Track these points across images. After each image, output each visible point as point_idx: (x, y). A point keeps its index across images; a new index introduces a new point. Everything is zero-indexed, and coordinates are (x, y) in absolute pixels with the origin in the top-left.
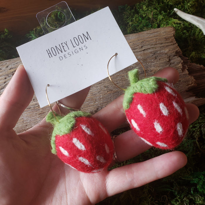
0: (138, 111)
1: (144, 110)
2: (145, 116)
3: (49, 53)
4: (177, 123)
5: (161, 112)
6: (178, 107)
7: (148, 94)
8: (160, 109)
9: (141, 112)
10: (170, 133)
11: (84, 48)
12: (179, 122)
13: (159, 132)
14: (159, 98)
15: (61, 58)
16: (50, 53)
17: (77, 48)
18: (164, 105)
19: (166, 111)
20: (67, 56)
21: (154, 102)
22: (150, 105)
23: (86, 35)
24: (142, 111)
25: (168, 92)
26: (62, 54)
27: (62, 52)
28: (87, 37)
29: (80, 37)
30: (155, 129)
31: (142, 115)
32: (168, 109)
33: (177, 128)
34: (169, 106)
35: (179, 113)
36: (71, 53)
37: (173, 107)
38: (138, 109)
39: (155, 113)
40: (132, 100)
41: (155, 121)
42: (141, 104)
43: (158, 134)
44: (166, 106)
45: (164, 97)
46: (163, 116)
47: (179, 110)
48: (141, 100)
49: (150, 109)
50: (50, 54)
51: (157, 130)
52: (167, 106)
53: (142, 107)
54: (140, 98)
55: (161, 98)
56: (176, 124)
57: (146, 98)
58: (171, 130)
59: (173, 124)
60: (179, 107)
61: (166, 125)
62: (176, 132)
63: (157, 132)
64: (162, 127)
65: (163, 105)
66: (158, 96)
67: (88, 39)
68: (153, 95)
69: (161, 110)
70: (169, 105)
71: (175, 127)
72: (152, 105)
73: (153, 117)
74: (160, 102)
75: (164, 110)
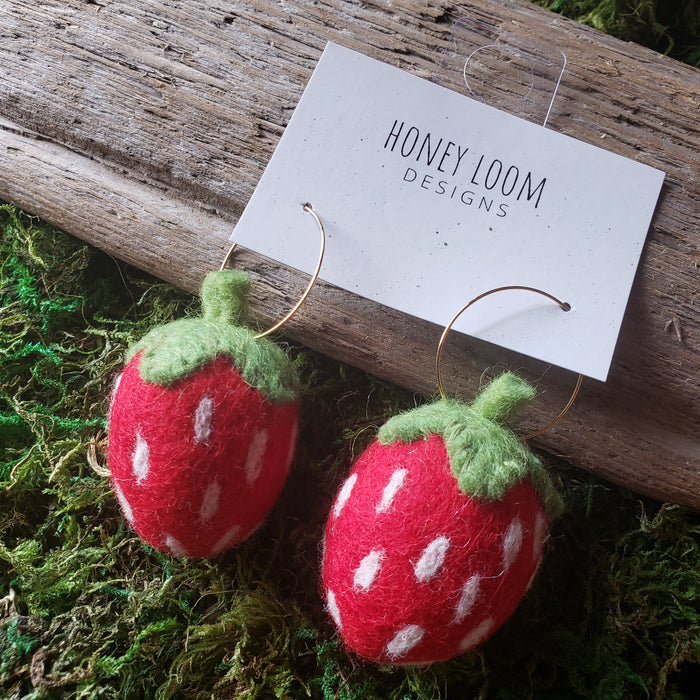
0: (385, 481)
1: (396, 496)
2: (379, 509)
3: (396, 132)
4: (416, 624)
5: (417, 554)
6: (469, 598)
7: (454, 482)
8: (426, 547)
9: (385, 490)
10: (371, 617)
11: (495, 209)
12: (424, 626)
13: (357, 581)
14: (460, 523)
15: (411, 175)
16: (397, 137)
17: (480, 191)
18: (448, 552)
19: (430, 568)
20: (433, 185)
21: (437, 515)
22: (421, 507)
23: (535, 182)
24: (389, 493)
25: (501, 540)
26: (421, 168)
27: (429, 164)
28: (533, 190)
29: (513, 172)
30: (357, 564)
31: (378, 498)
32: (439, 570)
33: (399, 629)
34: (454, 569)
35: (452, 612)
36: (449, 190)
37: (459, 584)
38: (390, 475)
39: (403, 537)
40: (414, 441)
41: (380, 549)
42: (409, 476)
43: (350, 582)
44: (445, 560)
45: (474, 535)
46: (410, 569)
47: (462, 609)
48: (423, 470)
49: (407, 514)
50: (393, 138)
51: (359, 571)
52: (447, 562)
53: (401, 485)
54: (428, 462)
55: (464, 531)
56: (410, 621)
57: (438, 482)
58: (382, 614)
59: (403, 611)
60: (471, 603)
61: (388, 591)
62: (389, 633)
63: (354, 574)
64: (374, 583)
65: (443, 549)
66: (465, 517)
67: (529, 198)
68: (459, 497)
69: (426, 550)
70: (456, 565)
71: (401, 621)
72: (425, 511)
73: (389, 536)
74: (448, 533)
75: (429, 561)
